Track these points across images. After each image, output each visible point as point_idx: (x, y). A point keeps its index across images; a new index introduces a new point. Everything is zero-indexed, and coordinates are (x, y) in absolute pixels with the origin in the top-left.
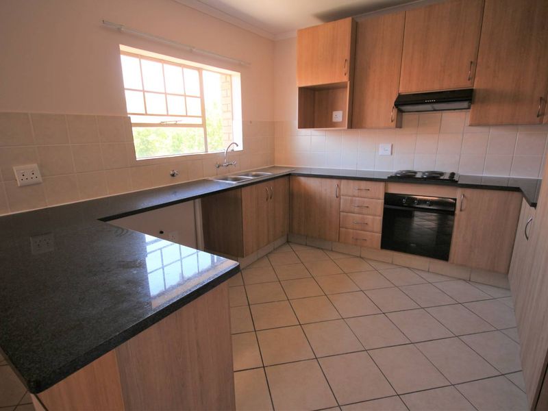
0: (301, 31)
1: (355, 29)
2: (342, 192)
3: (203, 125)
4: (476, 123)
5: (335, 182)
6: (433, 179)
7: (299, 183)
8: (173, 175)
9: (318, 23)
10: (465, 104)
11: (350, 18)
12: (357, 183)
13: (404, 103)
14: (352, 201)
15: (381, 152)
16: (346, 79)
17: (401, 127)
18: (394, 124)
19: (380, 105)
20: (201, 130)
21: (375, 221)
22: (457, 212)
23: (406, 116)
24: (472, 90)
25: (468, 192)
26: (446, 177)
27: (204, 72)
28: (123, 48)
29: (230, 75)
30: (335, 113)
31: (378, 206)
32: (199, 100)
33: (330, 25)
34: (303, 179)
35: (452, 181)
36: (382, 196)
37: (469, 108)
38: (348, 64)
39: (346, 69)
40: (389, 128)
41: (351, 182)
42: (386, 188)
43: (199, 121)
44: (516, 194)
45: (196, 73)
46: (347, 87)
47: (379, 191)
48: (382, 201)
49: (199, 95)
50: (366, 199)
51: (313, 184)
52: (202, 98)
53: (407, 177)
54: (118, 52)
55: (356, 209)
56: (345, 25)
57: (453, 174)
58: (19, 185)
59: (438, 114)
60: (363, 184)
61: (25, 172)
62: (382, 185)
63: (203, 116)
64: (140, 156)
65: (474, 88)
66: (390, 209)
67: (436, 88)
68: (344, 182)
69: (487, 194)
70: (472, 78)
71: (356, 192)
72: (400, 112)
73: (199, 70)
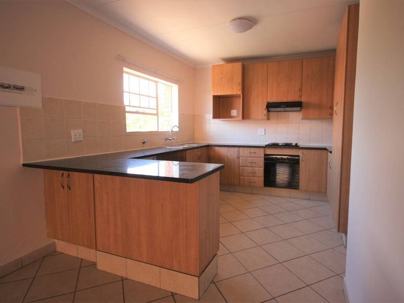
0: (214, 67)
1: (244, 68)
2: (240, 155)
3: (157, 114)
4: (304, 118)
5: (236, 149)
6: (288, 146)
7: (214, 151)
8: (144, 143)
9: (223, 63)
10: (299, 109)
11: (241, 63)
12: (249, 149)
13: (270, 106)
14: (246, 160)
15: (259, 133)
16: (240, 93)
17: (269, 120)
18: (266, 117)
19: (258, 108)
20: (156, 117)
21: (260, 171)
22: (300, 162)
23: (271, 114)
24: (301, 102)
25: (305, 151)
26: (294, 145)
27: (158, 84)
28: (125, 69)
29: (171, 86)
30: (232, 111)
31: (261, 162)
32: (155, 99)
33: (230, 65)
34: (217, 148)
35: (296, 146)
36: (263, 156)
37: (300, 111)
38: (241, 85)
39: (240, 87)
40: (264, 120)
41: (245, 149)
42: (265, 151)
43: (155, 112)
44: (325, 151)
45: (155, 83)
46: (240, 97)
47: (261, 153)
48: (262, 159)
49: (155, 96)
50: (254, 158)
51: (223, 151)
52: (157, 98)
53: (275, 146)
54: (122, 72)
55: (249, 165)
56: (238, 66)
57: (296, 144)
58: (73, 141)
59: (287, 113)
60: (253, 150)
61: (76, 134)
62: (262, 150)
63: (157, 109)
64: (129, 130)
65: (302, 101)
66: (267, 163)
67: (285, 100)
68: (241, 149)
69: (313, 151)
70: (300, 96)
71: (249, 155)
72: (268, 111)
73: (156, 82)
